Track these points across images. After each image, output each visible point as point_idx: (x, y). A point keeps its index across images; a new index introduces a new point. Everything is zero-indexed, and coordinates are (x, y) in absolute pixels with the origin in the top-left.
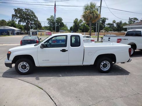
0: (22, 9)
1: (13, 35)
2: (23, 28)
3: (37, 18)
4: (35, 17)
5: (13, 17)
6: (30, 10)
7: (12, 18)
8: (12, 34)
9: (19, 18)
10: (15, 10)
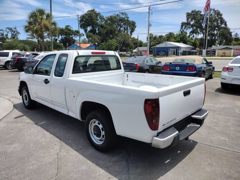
0: (199, 11)
1: (176, 55)
2: (198, 43)
3: (226, 22)
4: (223, 21)
5: (182, 26)
6: (214, 10)
7: (182, 28)
8: (174, 54)
9: (192, 27)
10: (188, 15)
